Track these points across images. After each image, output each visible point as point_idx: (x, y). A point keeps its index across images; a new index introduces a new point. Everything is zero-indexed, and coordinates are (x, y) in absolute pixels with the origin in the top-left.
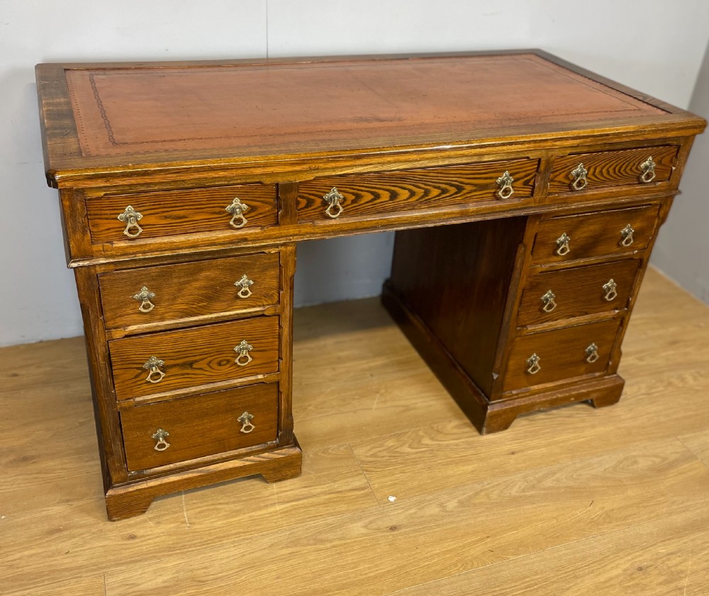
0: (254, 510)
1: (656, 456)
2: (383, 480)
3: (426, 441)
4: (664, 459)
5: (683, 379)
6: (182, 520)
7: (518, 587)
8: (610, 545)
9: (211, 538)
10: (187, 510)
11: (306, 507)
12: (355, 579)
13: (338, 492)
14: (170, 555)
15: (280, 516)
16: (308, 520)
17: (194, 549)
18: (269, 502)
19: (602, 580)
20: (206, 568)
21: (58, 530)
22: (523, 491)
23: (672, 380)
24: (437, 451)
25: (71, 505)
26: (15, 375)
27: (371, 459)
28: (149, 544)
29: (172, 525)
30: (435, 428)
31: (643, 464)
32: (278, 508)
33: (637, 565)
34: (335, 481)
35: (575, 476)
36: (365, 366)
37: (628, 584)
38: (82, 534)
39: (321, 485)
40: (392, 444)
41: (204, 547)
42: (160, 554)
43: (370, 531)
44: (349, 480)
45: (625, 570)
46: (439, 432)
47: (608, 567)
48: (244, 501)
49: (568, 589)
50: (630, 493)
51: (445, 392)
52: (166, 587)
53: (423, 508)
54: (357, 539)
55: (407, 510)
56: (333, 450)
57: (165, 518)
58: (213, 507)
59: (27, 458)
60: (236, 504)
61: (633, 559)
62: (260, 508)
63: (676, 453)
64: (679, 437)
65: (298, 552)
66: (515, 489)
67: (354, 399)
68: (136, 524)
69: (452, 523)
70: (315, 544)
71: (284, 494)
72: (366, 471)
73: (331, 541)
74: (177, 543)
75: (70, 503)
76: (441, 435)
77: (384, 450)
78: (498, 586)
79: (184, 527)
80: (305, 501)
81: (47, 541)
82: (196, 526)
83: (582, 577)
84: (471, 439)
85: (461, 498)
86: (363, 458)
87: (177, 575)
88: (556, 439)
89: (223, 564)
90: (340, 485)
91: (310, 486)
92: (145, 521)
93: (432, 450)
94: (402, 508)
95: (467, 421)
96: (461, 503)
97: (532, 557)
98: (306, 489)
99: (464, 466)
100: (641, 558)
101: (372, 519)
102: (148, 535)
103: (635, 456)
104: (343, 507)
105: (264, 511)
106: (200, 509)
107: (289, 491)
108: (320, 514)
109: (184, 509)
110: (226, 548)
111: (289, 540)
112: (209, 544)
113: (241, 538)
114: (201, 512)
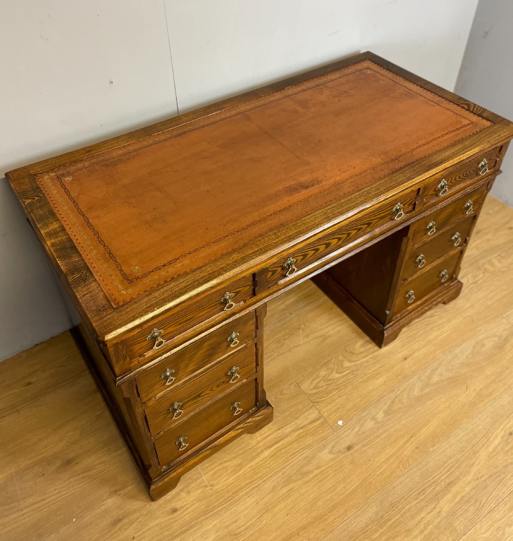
0: (251, 461)
1: (495, 336)
2: (329, 407)
3: (346, 364)
4: (500, 337)
5: (492, 265)
6: (204, 484)
7: (443, 473)
8: (488, 420)
9: (229, 495)
11: (285, 447)
12: (338, 500)
13: (302, 427)
14: (207, 518)
15: (270, 461)
16: (291, 458)
17: (222, 508)
18: (260, 450)
19: (491, 450)
20: (236, 522)
21: (119, 520)
22: (422, 390)
23: (486, 266)
24: (356, 370)
25: (120, 495)
26: (29, 384)
27: (315, 391)
28: (190, 513)
29: (199, 492)
30: (349, 350)
31: (489, 344)
32: (266, 453)
33: (508, 431)
34: (297, 418)
35: (450, 368)
36: (283, 306)
37: (507, 449)
38: (138, 519)
39: (287, 425)
40: (324, 373)
41: (228, 503)
42: (200, 520)
43: (335, 455)
44: (306, 414)
45: (503, 437)
46: (353, 353)
47: (492, 439)
48: (241, 454)
49: (473, 464)
50: (488, 372)
51: (345, 316)
53: (362, 424)
54: (329, 465)
55: (354, 429)
56: (286, 390)
57: (192, 485)
58: (221, 467)
59: (70, 461)
60: (236, 459)
61: (504, 427)
62: (254, 458)
63: (505, 330)
64: (504, 316)
65: (293, 488)
66: (416, 390)
67: (285, 339)
68: (173, 498)
69: (385, 431)
70: (302, 478)
71: (266, 440)
72: (316, 403)
73: (311, 472)
74: (208, 506)
75: (118, 493)
76: (354, 356)
77: (321, 380)
78: (430, 476)
79: (208, 490)
80: (282, 442)
81: (115, 532)
82: (216, 487)
83: (478, 452)
84: (375, 354)
85: (385, 407)
86: (309, 392)
87: (217, 534)
88: (429, 338)
89: (247, 514)
90: (302, 421)
91: (282, 428)
92: (178, 494)
93: (353, 371)
94: (349, 429)
95: (367, 338)
96: (386, 413)
97: (443, 445)
98: (280, 431)
99: (378, 379)
100: (509, 425)
101: (332, 444)
102: (185, 505)
103: (482, 340)
104: (310, 440)
105: (258, 460)
106: (213, 471)
107: (269, 436)
108: (296, 450)
109: (202, 474)
110: (244, 501)
111: (284, 480)
112: (231, 499)
113: (250, 488)
114: (215, 473)
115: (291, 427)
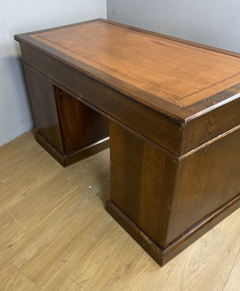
0: (48, 214)
2: (83, 183)
3: (87, 165)
6: (25, 230)
9: (40, 230)
10: (24, 227)
11: (65, 204)
12: (97, 215)
13: (72, 194)
14: (30, 243)
15: (58, 211)
16: (69, 207)
17: (37, 236)
18: (52, 209)
20: (46, 240)
27: (75, 179)
28: (19, 244)
29: (23, 234)
32: (56, 209)
34: (68, 191)
39: (64, 195)
40: (77, 171)
41: (40, 234)
42: (26, 245)
43: (91, 199)
44: (72, 188)
48: (42, 213)
52: (37, 253)
54: (89, 204)
56: (60, 182)
57: (18, 233)
58: (33, 221)
60: (40, 216)
62: (50, 212)
65: (73, 218)
68: (8, 241)
70: (77, 213)
72: (76, 183)
73: (81, 209)
74: (29, 238)
76: (90, 161)
77: (76, 174)
79: (27, 232)
80: (63, 202)
82: (31, 230)
86: (72, 180)
87: (38, 248)
89: (51, 235)
90: (71, 191)
91: (61, 197)
92: (11, 238)
93: (91, 167)
94: (95, 188)
98: (61, 198)
101: (88, 196)
102: (16, 242)
105: (52, 213)
106: (28, 224)
107: (55, 202)
108: (71, 203)
109: (23, 227)
110: (48, 230)
111: (68, 216)
112: (41, 232)
113: (51, 224)
114: (30, 224)
115: (66, 195)
